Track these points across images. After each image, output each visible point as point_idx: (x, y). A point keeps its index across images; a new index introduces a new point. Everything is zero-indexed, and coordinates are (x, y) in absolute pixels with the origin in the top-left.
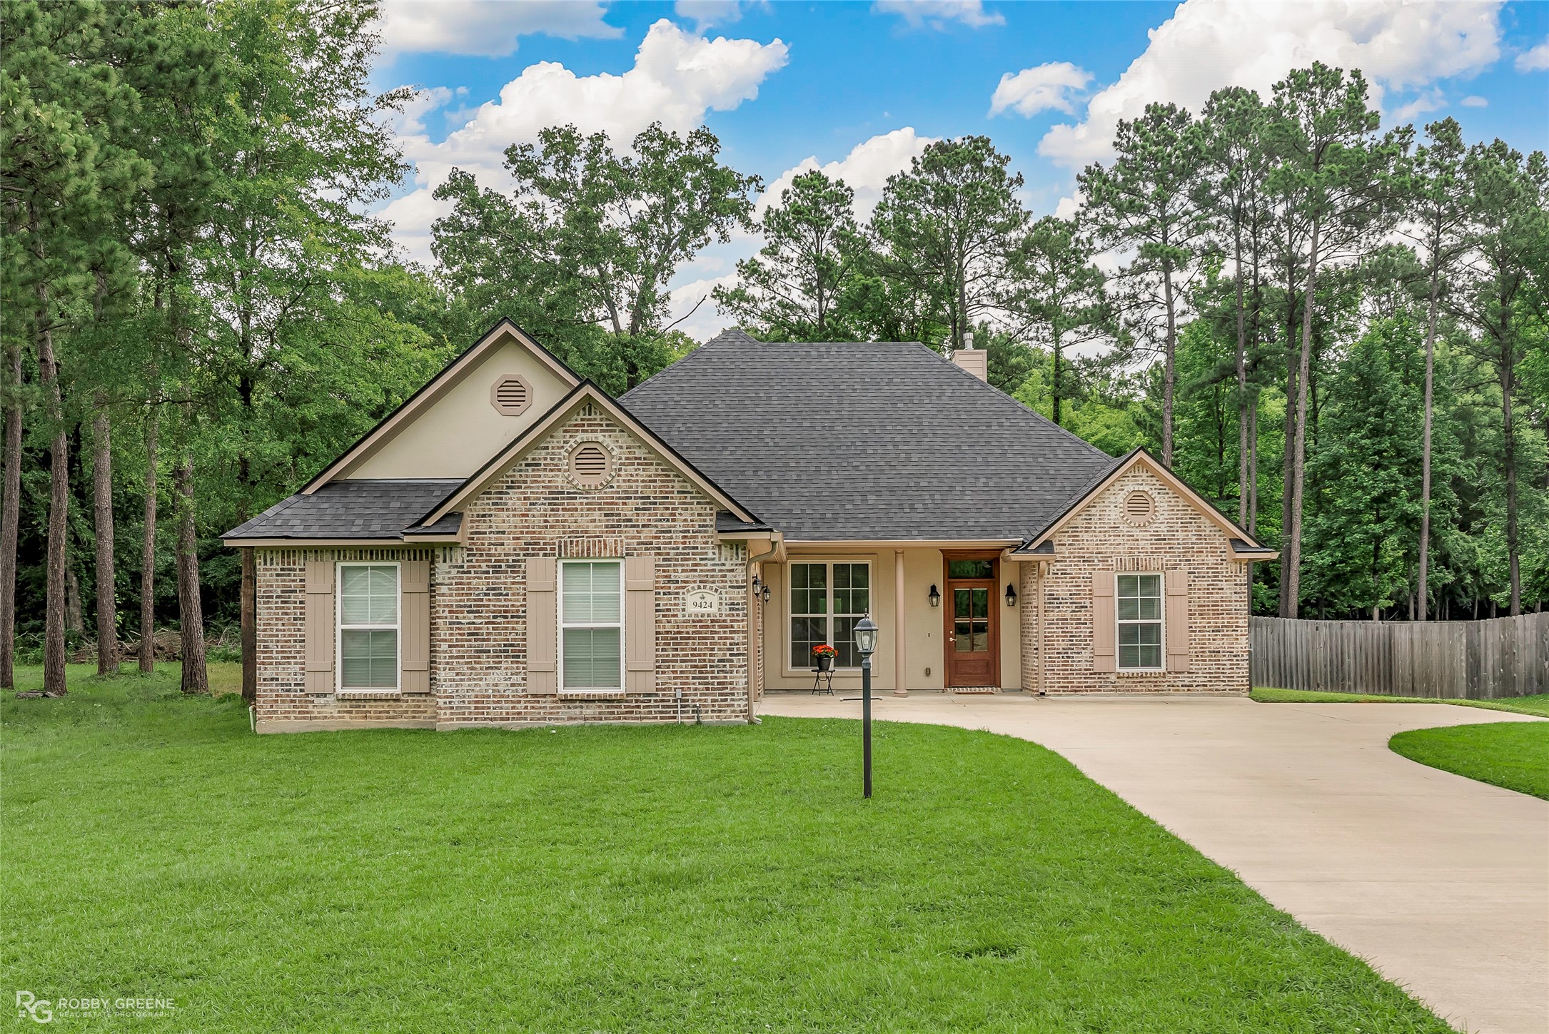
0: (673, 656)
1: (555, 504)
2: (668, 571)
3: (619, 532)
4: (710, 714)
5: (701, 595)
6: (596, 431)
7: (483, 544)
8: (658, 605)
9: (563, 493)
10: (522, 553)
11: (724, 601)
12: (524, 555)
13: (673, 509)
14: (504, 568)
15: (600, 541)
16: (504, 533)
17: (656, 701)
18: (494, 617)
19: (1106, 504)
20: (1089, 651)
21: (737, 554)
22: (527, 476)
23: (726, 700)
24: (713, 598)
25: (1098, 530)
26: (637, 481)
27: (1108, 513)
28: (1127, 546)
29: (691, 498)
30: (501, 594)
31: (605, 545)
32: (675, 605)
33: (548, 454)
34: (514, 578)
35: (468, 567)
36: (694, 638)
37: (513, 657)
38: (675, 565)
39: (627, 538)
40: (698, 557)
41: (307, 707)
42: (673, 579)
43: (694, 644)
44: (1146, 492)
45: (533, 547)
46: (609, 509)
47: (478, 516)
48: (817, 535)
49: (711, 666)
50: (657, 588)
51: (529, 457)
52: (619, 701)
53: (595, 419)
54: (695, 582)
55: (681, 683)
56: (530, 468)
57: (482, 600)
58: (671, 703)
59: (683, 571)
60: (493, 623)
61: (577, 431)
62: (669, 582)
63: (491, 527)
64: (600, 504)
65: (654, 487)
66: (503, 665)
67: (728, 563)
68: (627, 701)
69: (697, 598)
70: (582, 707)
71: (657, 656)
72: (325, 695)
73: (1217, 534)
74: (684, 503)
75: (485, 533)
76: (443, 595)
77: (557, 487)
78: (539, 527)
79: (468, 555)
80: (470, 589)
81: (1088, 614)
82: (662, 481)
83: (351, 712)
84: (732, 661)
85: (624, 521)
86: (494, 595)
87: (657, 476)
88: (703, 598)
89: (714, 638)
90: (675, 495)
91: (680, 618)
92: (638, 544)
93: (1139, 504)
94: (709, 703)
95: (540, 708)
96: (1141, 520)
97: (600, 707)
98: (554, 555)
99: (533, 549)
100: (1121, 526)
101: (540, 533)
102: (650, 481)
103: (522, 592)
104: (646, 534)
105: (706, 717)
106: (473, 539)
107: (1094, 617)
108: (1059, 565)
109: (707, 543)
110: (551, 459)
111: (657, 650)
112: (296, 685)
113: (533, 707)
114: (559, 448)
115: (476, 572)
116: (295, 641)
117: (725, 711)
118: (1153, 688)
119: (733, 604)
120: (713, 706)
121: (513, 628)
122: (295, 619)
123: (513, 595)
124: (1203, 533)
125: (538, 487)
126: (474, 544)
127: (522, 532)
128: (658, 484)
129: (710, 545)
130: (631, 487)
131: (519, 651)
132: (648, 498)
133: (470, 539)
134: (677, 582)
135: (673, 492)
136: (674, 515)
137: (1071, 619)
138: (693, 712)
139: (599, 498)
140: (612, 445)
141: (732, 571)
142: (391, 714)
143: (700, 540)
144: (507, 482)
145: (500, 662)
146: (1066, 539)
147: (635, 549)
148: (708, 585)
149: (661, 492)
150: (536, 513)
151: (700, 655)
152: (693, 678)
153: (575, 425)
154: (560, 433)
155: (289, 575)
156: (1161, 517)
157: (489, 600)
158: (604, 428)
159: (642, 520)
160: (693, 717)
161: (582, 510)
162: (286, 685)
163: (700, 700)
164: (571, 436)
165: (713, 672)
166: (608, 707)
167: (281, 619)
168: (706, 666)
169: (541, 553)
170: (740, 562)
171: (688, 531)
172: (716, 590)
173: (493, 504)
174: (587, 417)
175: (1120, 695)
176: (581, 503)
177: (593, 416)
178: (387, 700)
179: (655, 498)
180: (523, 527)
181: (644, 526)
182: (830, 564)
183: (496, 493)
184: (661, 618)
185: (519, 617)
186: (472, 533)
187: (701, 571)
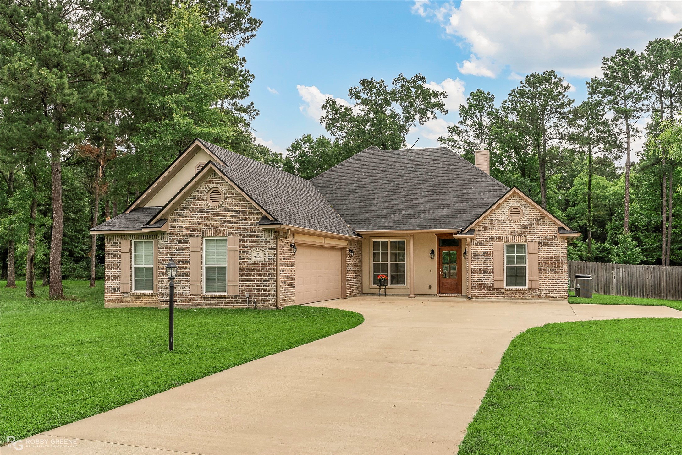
0: (246, 279)
1: (202, 214)
2: (244, 242)
3: (226, 226)
4: (260, 304)
5: (257, 253)
6: (217, 183)
7: (175, 232)
8: (240, 257)
9: (204, 210)
10: (189, 235)
11: (266, 255)
12: (190, 236)
13: (246, 215)
14: (182, 242)
15: (218, 230)
16: (182, 227)
17: (239, 298)
18: (179, 262)
19: (500, 212)
20: (492, 278)
21: (271, 235)
22: (191, 203)
23: (267, 298)
24: (262, 254)
25: (496, 224)
26: (232, 204)
27: (501, 216)
28: (509, 231)
29: (254, 210)
30: (181, 253)
31: (220, 231)
32: (247, 257)
33: (199, 193)
34: (186, 246)
35: (170, 241)
36: (254, 271)
37: (186, 279)
38: (247, 240)
39: (228, 228)
40: (256, 236)
41: (121, 298)
42: (246, 245)
43: (254, 274)
44: (519, 206)
45: (193, 233)
46: (222, 216)
47: (173, 220)
48: (375, 228)
49: (261, 284)
50: (240, 250)
51: (192, 195)
52: (225, 298)
53: (217, 178)
54: (255, 247)
55: (249, 291)
56: (192, 200)
57: (174, 255)
58: (245, 300)
59: (250, 242)
60: (178, 264)
61: (210, 183)
62: (244, 247)
63: (178, 224)
64: (218, 214)
65: (239, 206)
66: (182, 282)
67: (268, 239)
68: (228, 298)
69: (256, 254)
70: (211, 300)
71: (239, 279)
72: (127, 293)
73: (553, 225)
74: (251, 213)
75: (176, 227)
76: (160, 253)
77: (202, 207)
78: (196, 224)
79: (170, 236)
80: (170, 250)
81: (491, 262)
82: (242, 204)
83: (136, 300)
84: (269, 281)
85: (227, 221)
86: (179, 253)
87: (240, 201)
88: (258, 254)
89: (262, 271)
90: (247, 209)
91: (249, 262)
92: (233, 231)
93: (515, 212)
94: (260, 300)
95: (195, 300)
96: (516, 219)
97: (218, 300)
98: (201, 236)
99: (193, 234)
100: (507, 222)
101: (196, 227)
102: (238, 204)
103: (189, 251)
104: (236, 226)
105: (259, 306)
106: (171, 229)
107: (494, 263)
108: (478, 240)
109: (259, 230)
110: (200, 196)
111: (239, 276)
112: (118, 289)
113: (193, 300)
114: (203, 191)
115: (172, 243)
116: (117, 271)
117: (266, 303)
118: (521, 296)
119: (269, 256)
120: (262, 301)
121: (186, 267)
122: (118, 263)
123: (186, 253)
124: (546, 225)
125: (195, 208)
126: (172, 232)
127: (189, 227)
128: (241, 205)
129: (261, 231)
130: (230, 206)
131: (188, 276)
132: (237, 211)
133: (170, 229)
134: (248, 247)
135: (246, 208)
136: (247, 218)
137: (484, 264)
138: (254, 303)
139: (218, 211)
140: (223, 189)
141: (269, 242)
142: (150, 301)
143: (257, 229)
144: (184, 206)
145: (181, 281)
146: (482, 228)
147: (231, 233)
148: (260, 248)
149: (242, 208)
150: (194, 218)
151: (256, 279)
152: (254, 289)
153: (209, 181)
154: (203, 184)
155: (116, 245)
156: (526, 218)
157: (177, 255)
158: (220, 181)
159: (234, 220)
160: (253, 306)
161: (211, 217)
162: (114, 289)
163: (256, 298)
164: (208, 186)
165: (261, 286)
166: (220, 301)
167: (113, 263)
168: (259, 284)
169: (196, 235)
170: (272, 238)
171: (252, 225)
172: (263, 251)
173: (179, 215)
174: (214, 177)
175: (506, 299)
176: (211, 214)
177: (216, 177)
178: (149, 296)
179: (239, 211)
180: (190, 224)
181: (235, 223)
182: (389, 241)
183: (180, 210)
184: (241, 263)
185: (188, 262)
186: (171, 227)
187: (257, 242)
